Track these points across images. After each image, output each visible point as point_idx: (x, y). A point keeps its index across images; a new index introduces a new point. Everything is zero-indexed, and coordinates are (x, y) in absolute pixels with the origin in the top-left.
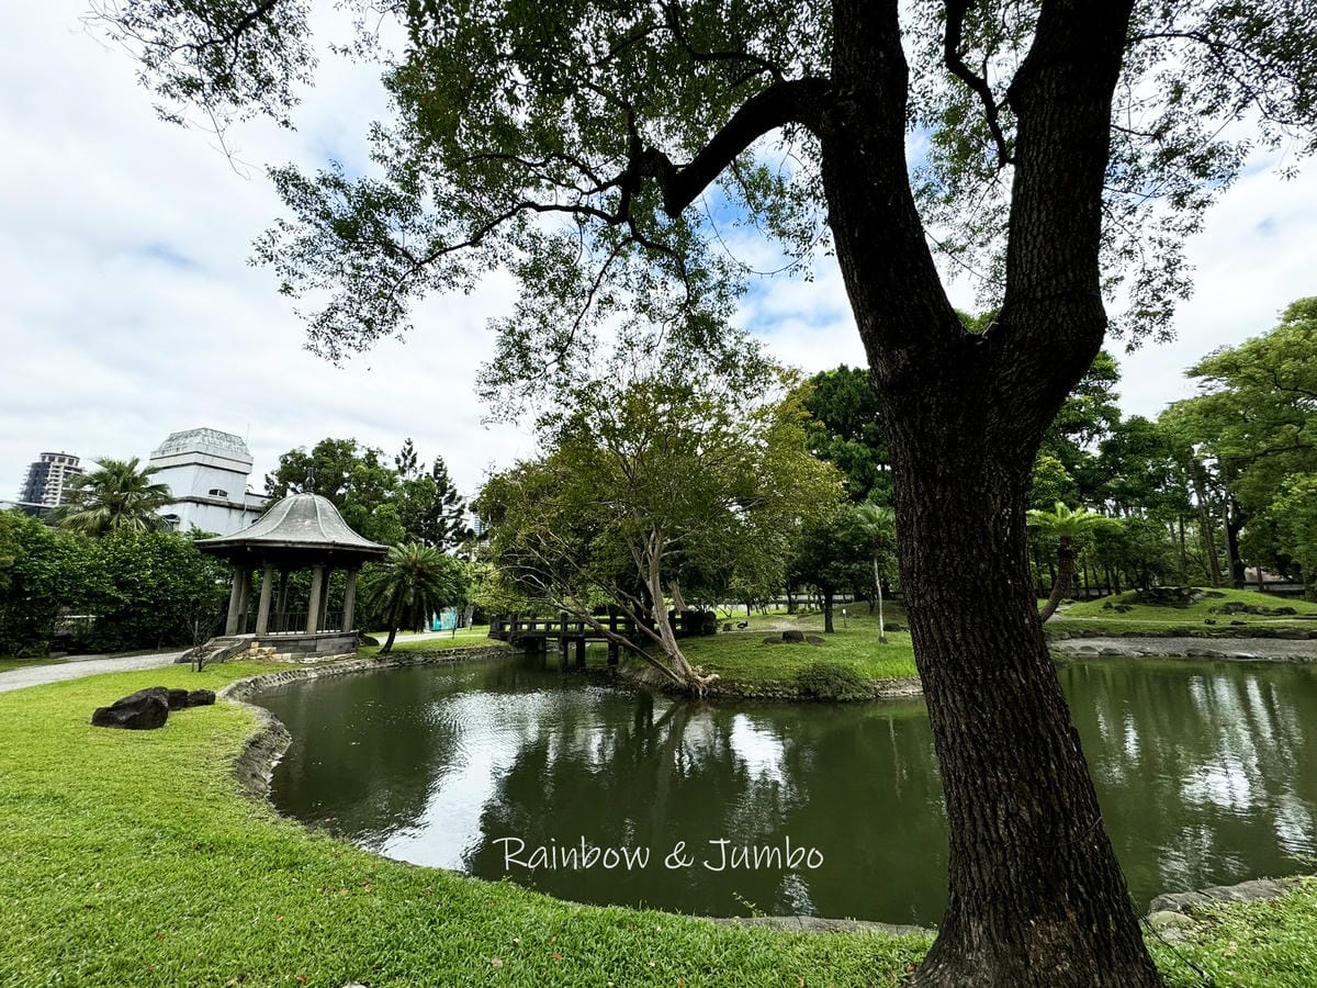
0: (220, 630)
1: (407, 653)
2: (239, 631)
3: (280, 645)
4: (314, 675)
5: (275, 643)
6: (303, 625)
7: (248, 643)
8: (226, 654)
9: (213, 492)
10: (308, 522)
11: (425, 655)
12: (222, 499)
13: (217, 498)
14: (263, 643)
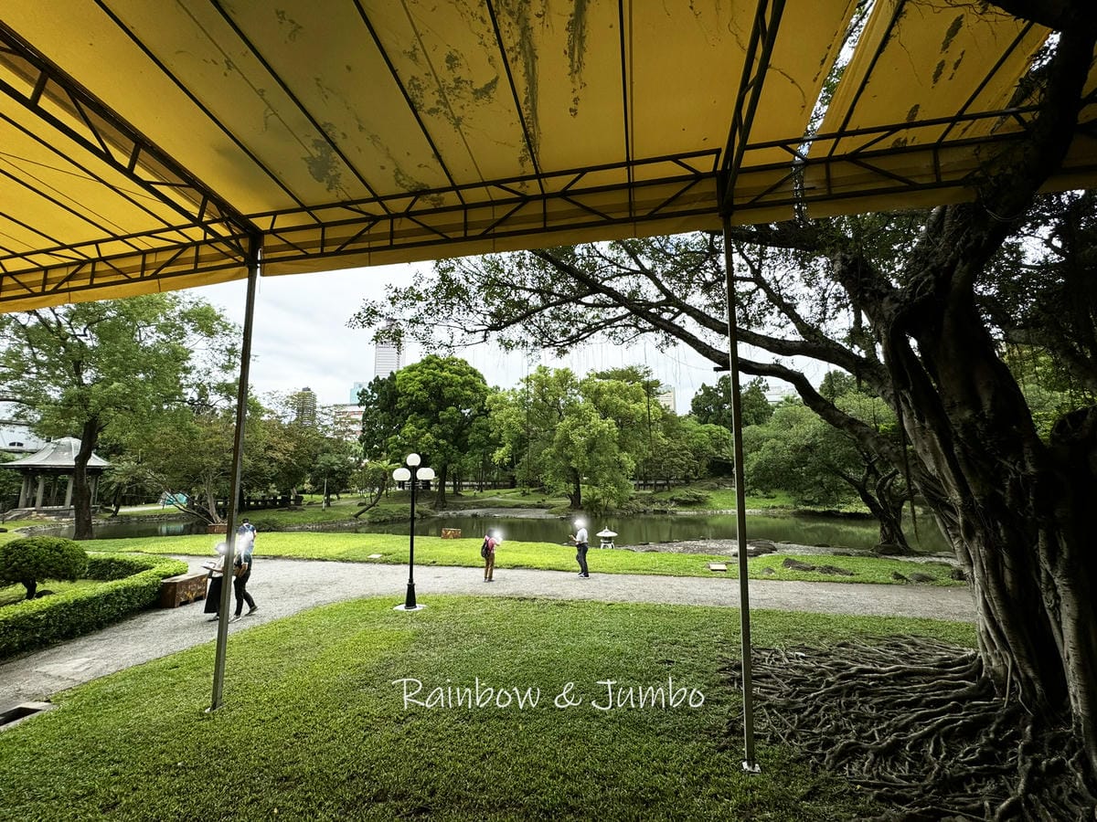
0: (16, 506)
1: (128, 517)
2: (27, 506)
3: (49, 513)
4: (66, 526)
5: (45, 512)
6: (62, 503)
7: (31, 512)
8: (18, 517)
9: (13, 444)
10: (66, 454)
11: (138, 517)
12: (20, 448)
13: (16, 447)
14: (39, 512)
